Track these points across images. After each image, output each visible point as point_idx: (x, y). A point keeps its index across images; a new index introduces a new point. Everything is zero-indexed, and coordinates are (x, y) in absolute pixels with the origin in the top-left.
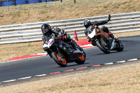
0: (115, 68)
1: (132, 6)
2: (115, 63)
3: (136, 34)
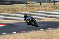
0: (6, 36)
1: (15, 10)
2: (7, 34)
3: (16, 22)
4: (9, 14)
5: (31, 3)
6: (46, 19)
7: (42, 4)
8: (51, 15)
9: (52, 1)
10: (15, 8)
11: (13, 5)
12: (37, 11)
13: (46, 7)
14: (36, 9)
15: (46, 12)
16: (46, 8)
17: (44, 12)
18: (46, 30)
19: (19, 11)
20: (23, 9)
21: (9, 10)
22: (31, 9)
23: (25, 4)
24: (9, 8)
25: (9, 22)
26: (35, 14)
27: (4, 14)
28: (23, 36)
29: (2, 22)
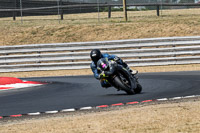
4: (52, 46)
5: (127, 10)
6: (178, 63)
7: (163, 12)
8: (193, 50)
9: (196, 2)
10: (71, 27)
11: (65, 16)
12: (147, 37)
13: (176, 23)
14: (144, 30)
15: (176, 40)
16: (176, 28)
17: (169, 40)
18: (177, 101)
19: (85, 37)
20: (99, 31)
21: (50, 33)
22: (125, 28)
23: (107, 13)
24: (52, 27)
25: (51, 74)
26: (140, 48)
27: (35, 47)
28: (97, 123)
29: (28, 75)
